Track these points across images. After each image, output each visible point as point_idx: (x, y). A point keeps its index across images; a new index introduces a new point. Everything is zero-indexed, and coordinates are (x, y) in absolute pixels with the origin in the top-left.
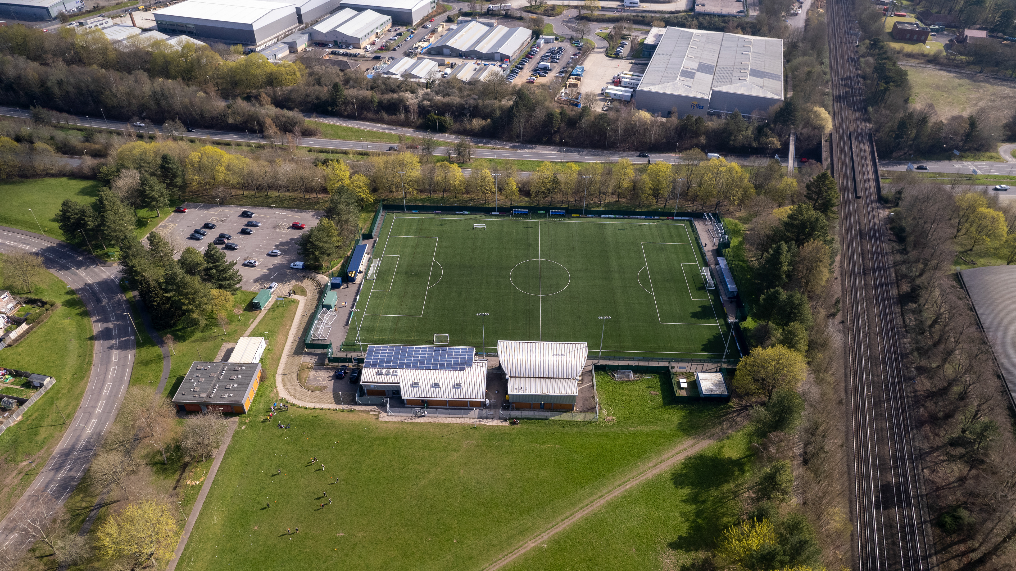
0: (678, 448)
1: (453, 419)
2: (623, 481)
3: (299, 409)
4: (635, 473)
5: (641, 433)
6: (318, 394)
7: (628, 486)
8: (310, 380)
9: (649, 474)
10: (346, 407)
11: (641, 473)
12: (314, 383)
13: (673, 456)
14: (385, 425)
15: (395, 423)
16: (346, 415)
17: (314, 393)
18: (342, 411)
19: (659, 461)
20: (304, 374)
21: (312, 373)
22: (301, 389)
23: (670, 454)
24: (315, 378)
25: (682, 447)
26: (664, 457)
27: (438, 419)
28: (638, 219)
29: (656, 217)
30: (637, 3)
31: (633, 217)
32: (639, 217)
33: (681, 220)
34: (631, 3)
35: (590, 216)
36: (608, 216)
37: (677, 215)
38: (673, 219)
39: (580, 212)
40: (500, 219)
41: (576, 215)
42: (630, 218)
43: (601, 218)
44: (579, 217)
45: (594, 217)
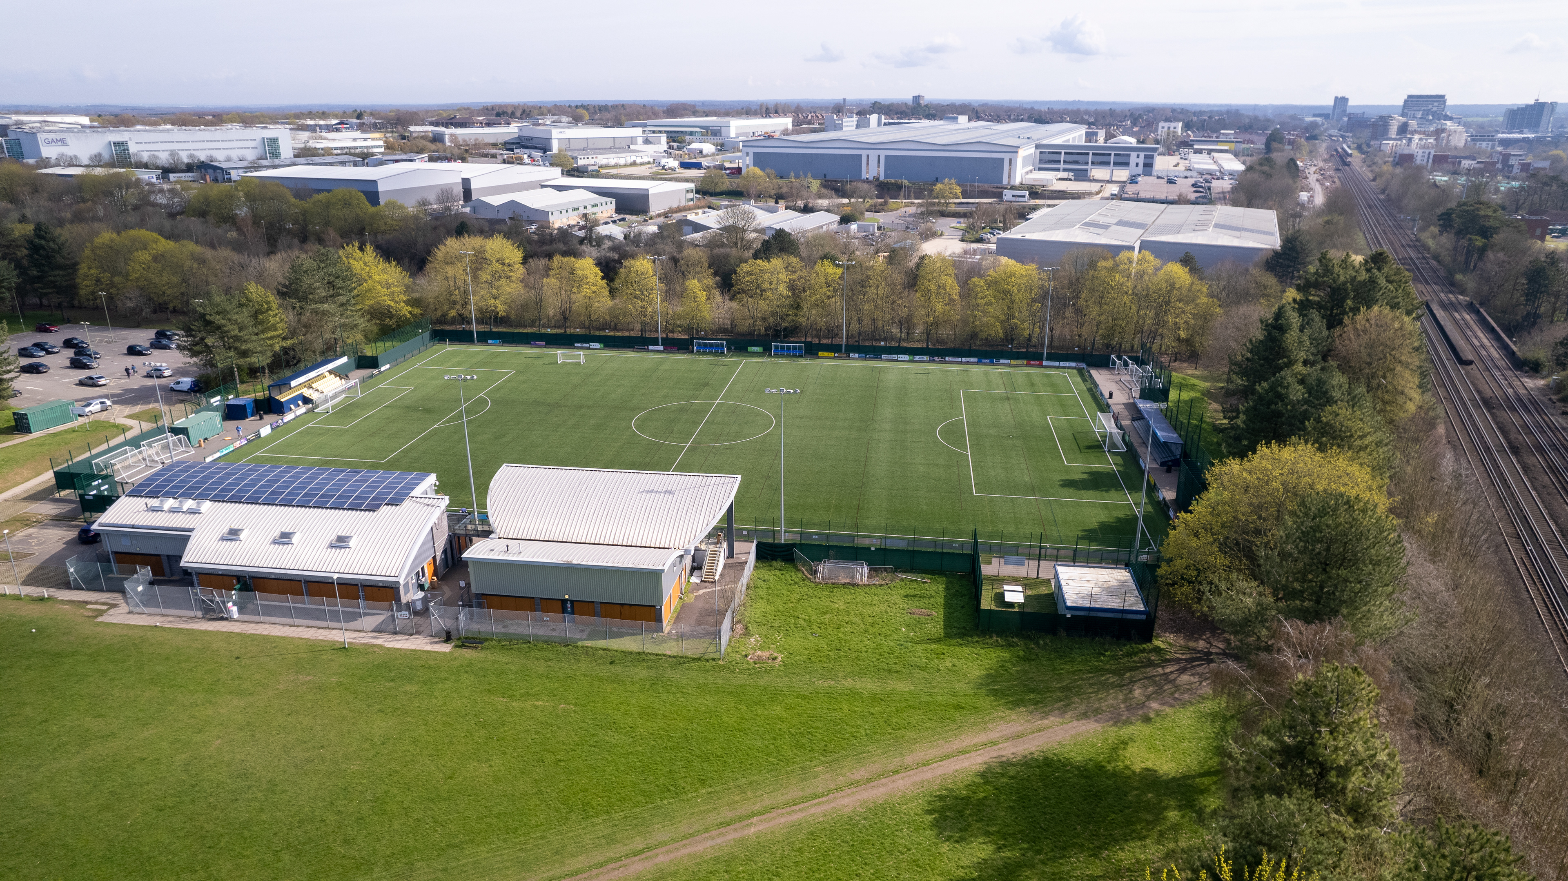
0: (967, 740)
1: (300, 629)
2: (742, 811)
4: (794, 792)
5: (853, 695)
7: (755, 829)
9: (846, 801)
11: (815, 796)
13: (947, 757)
18: (18, 597)
19: (891, 767)
23: (932, 753)
25: (981, 738)
26: (909, 760)
28: (961, 363)
29: (1002, 361)
30: (1024, 196)
31: (951, 359)
32: (964, 359)
33: (1058, 367)
34: (1013, 196)
35: (857, 355)
36: (895, 357)
37: (1050, 358)
38: (1041, 366)
39: (835, 348)
40: (664, 356)
41: (826, 354)
42: (945, 362)
43: (881, 359)
44: (834, 358)
45: (865, 359)
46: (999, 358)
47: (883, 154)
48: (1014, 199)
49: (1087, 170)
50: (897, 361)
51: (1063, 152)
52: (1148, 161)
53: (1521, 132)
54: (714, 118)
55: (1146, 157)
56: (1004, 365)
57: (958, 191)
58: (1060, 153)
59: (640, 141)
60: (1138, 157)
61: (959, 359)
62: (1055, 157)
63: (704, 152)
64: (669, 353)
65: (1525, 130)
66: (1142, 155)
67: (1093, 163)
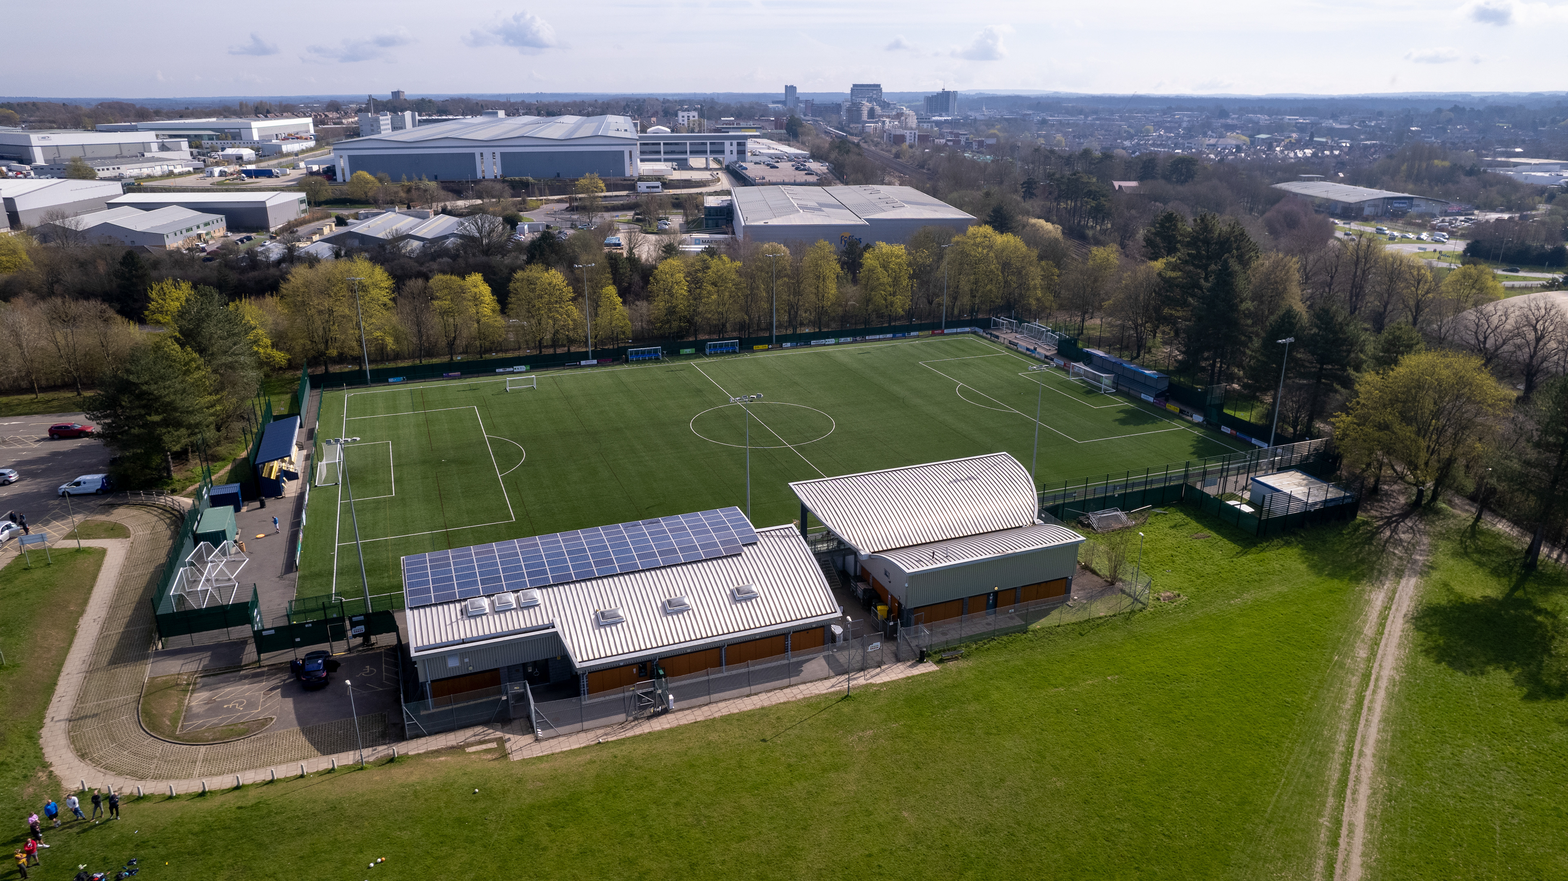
1: (763, 696)
2: (1350, 702)
3: (170, 805)
4: (1354, 679)
6: (241, 746)
7: (1377, 709)
8: (197, 716)
9: (1387, 672)
10: (369, 754)
11: (1367, 675)
12: (215, 720)
14: (544, 765)
15: (572, 752)
16: (377, 776)
17: (220, 749)
18: (359, 767)
20: (169, 706)
21: (198, 700)
22: (160, 748)
24: (214, 708)
27: (714, 708)
28: (879, 340)
29: (912, 334)
30: (658, 187)
31: (871, 337)
32: (881, 336)
33: (957, 333)
34: (648, 187)
35: (789, 344)
36: (823, 341)
37: (948, 326)
38: (943, 334)
39: (768, 340)
40: (596, 371)
41: (761, 347)
42: (866, 341)
43: (811, 346)
44: (768, 349)
45: (796, 347)
46: (909, 332)
47: (498, 151)
48: (648, 190)
49: (686, 159)
50: (824, 345)
51: (662, 142)
52: (741, 148)
53: (941, 116)
54: (214, 120)
55: (739, 144)
56: (914, 337)
57: (602, 185)
58: (659, 144)
59: (155, 147)
60: (731, 145)
61: (878, 337)
62: (655, 148)
63: (245, 158)
64: (603, 366)
65: (944, 114)
66: (735, 142)
67: (691, 152)
